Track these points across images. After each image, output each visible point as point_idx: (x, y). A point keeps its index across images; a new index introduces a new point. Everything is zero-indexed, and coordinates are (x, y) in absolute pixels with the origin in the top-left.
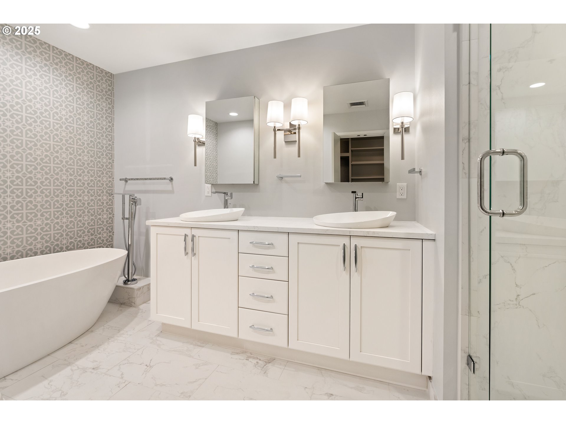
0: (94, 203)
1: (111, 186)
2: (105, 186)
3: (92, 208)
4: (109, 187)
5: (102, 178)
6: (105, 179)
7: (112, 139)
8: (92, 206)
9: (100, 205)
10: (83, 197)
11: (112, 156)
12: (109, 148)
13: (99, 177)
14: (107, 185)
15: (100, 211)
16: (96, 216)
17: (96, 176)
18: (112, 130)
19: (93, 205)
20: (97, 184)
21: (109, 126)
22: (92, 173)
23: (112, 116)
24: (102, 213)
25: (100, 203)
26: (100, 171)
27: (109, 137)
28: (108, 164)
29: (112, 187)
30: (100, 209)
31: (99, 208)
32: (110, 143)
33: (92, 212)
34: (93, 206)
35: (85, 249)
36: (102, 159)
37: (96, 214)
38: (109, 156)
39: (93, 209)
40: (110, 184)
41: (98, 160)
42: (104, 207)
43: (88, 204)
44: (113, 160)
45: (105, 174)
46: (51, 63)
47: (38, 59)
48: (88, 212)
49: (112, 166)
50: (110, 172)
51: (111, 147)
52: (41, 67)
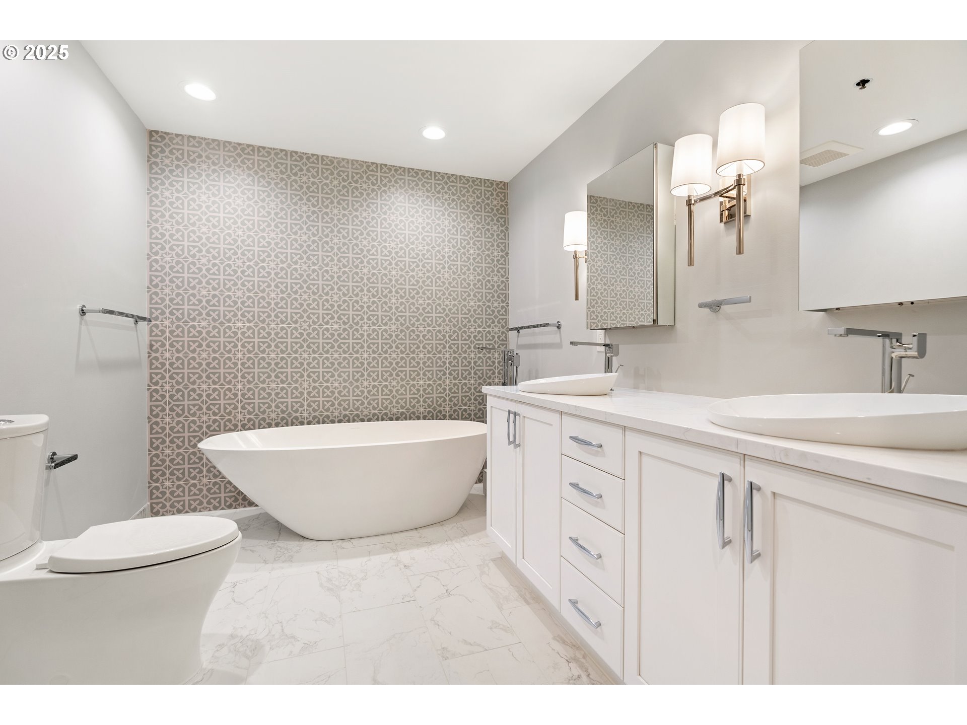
0: (482, 362)
1: (505, 339)
2: (496, 339)
3: (480, 368)
4: (503, 340)
5: (493, 328)
6: (496, 330)
7: (505, 275)
8: (479, 366)
9: (490, 366)
10: (469, 354)
11: (505, 297)
12: (502, 286)
13: (489, 326)
14: (499, 337)
15: (490, 373)
16: (485, 379)
17: (484, 325)
18: (506, 262)
19: (481, 364)
20: (486, 337)
21: (502, 257)
22: (479, 322)
23: (506, 241)
24: (492, 376)
25: (490, 362)
26: (489, 319)
27: (502, 272)
28: (500, 309)
29: (506, 341)
30: (490, 370)
31: (488, 369)
32: (504, 279)
33: (479, 373)
34: (481, 366)
35: (471, 420)
36: (493, 303)
37: (485, 377)
38: (502, 297)
39: (481, 370)
40: (503, 337)
41: (487, 304)
42: (495, 368)
43: (475, 363)
44: (508, 303)
45: (496, 323)
46: (433, 193)
47: (420, 193)
48: (475, 373)
49: (505, 311)
50: (503, 319)
51: (505, 285)
52: (423, 201)
